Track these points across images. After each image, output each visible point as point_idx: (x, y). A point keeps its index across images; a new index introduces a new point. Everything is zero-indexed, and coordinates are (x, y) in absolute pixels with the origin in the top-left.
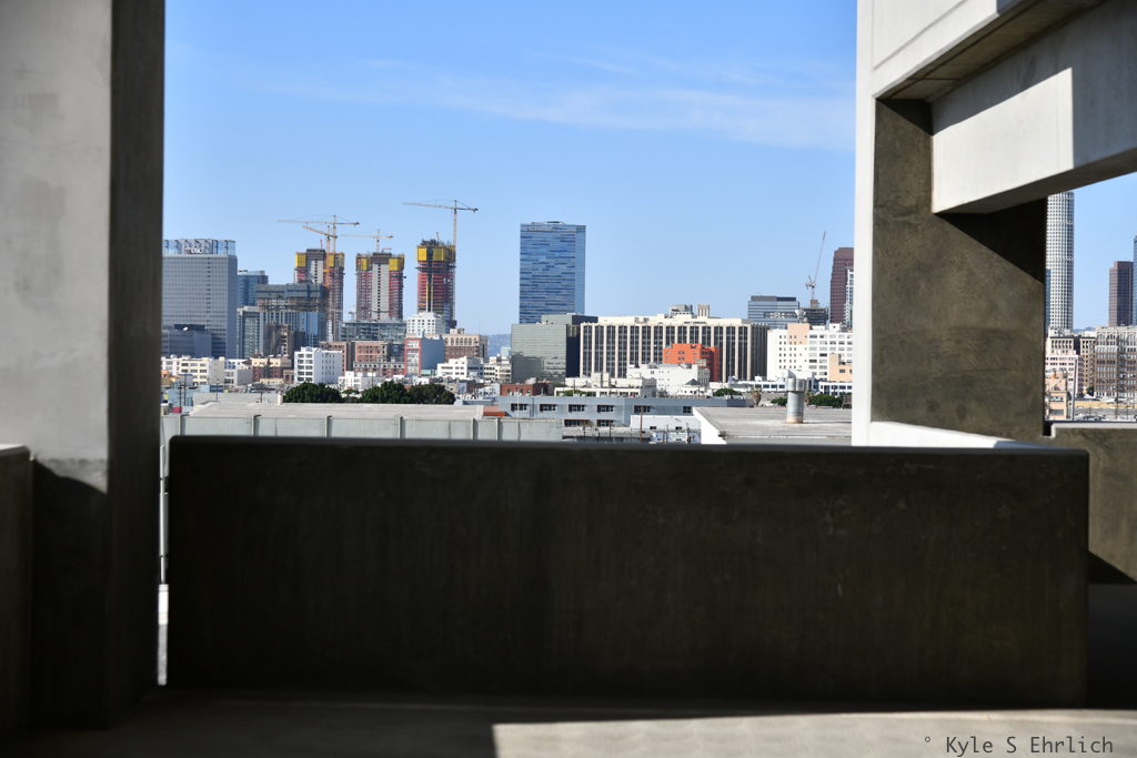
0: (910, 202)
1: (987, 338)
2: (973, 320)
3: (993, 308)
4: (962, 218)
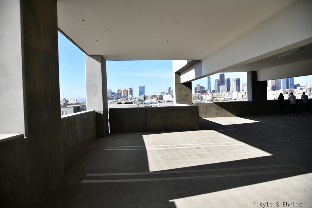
0: (178, 82)
1: (186, 95)
2: (185, 93)
3: (187, 92)
4: (184, 84)
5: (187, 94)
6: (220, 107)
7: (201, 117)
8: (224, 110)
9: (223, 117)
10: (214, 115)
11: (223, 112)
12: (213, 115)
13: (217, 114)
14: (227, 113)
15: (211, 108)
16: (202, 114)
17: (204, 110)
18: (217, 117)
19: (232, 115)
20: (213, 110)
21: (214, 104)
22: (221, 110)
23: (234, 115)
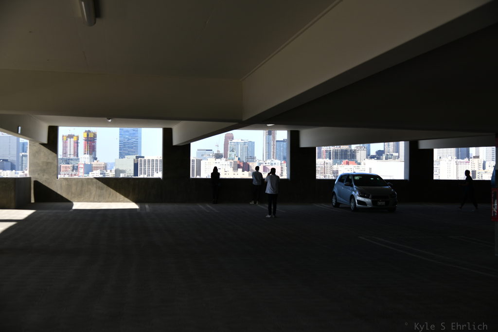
5: (48, 161)
6: (105, 186)
7: (72, 201)
8: (112, 190)
9: (111, 202)
10: (94, 198)
11: (110, 194)
12: (92, 199)
13: (99, 196)
14: (116, 197)
15: (90, 187)
16: (73, 196)
17: (76, 189)
18: (100, 202)
19: (126, 199)
20: (94, 190)
21: (95, 180)
22: (106, 191)
23: (129, 200)
